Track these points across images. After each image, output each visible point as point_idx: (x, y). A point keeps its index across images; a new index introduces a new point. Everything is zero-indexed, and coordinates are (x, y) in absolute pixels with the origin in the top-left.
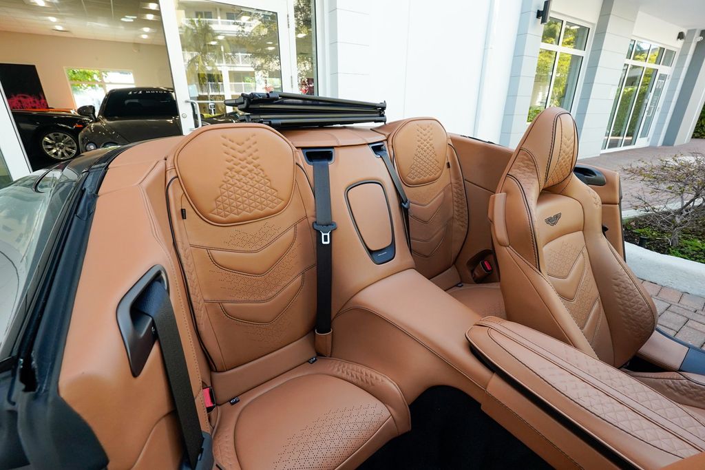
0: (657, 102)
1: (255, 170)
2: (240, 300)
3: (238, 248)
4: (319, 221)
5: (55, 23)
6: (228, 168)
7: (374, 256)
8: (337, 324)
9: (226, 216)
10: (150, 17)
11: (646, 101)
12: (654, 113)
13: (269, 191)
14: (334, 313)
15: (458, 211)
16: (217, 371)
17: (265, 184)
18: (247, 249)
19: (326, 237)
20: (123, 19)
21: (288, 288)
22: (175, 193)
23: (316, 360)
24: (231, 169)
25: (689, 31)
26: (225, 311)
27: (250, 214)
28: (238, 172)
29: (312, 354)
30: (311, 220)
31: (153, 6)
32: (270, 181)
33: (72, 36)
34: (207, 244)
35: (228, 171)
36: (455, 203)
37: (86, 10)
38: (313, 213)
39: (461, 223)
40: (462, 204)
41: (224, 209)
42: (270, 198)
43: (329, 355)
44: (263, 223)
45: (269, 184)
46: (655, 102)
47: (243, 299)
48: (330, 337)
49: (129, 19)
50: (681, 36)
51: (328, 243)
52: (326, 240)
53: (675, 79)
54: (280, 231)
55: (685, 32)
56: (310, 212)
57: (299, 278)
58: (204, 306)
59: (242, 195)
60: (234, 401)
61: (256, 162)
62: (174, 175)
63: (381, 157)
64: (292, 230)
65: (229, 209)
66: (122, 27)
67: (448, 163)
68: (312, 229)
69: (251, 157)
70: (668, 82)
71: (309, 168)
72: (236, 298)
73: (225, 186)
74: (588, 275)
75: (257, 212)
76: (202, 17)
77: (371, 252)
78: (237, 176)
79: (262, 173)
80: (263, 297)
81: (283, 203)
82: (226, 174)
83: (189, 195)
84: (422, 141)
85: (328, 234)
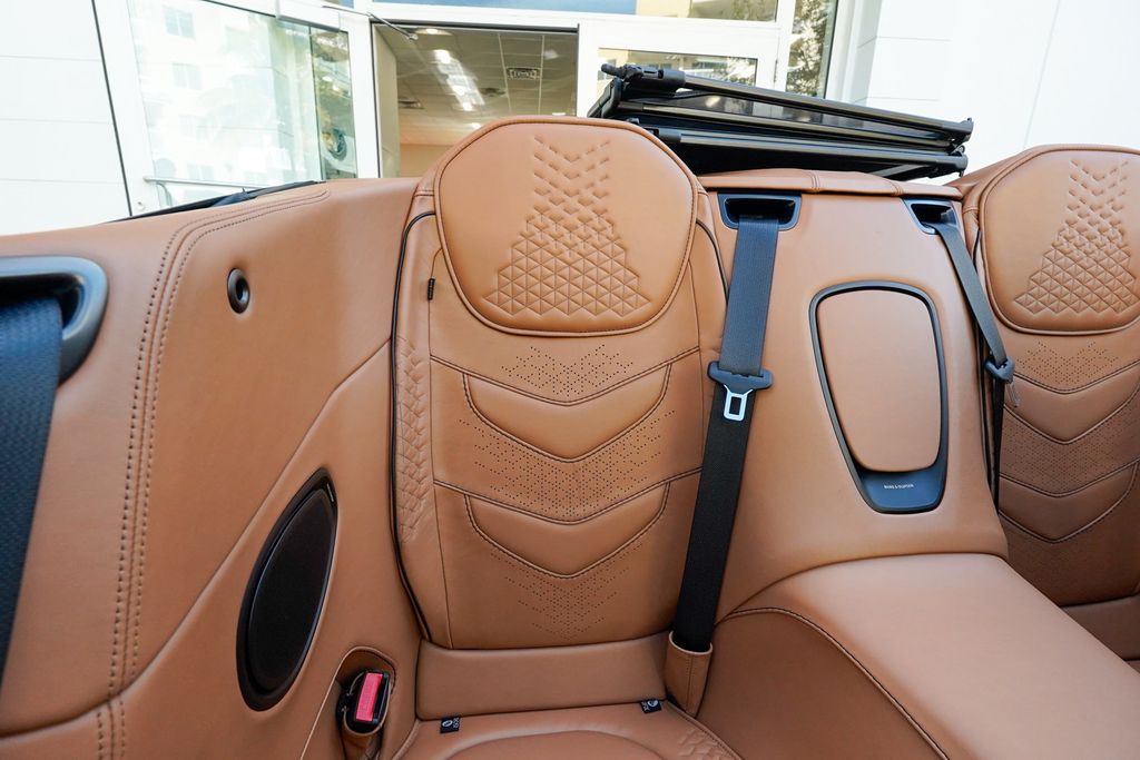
1: (596, 220)
2: (511, 501)
3: (529, 387)
4: (727, 361)
6: (536, 209)
7: (872, 487)
8: (728, 635)
9: (514, 310)
13: (621, 274)
14: (725, 607)
16: (431, 641)
17: (613, 256)
18: (546, 392)
19: (736, 402)
21: (624, 507)
22: (423, 241)
23: (658, 708)
24: (542, 211)
26: (473, 515)
27: (565, 318)
28: (556, 220)
29: (653, 689)
30: (709, 356)
32: (625, 249)
34: (465, 362)
35: (535, 212)
38: (716, 341)
41: (514, 295)
42: (619, 290)
43: (694, 711)
44: (592, 344)
45: (622, 257)
47: (517, 502)
48: (704, 665)
51: (740, 417)
52: (735, 410)
54: (631, 371)
56: (710, 338)
57: (657, 494)
58: (431, 492)
59: (557, 272)
60: (449, 725)
61: (600, 203)
62: (429, 208)
63: (937, 233)
64: (658, 377)
65: (523, 297)
68: (707, 380)
69: (591, 189)
71: (728, 236)
72: (501, 495)
73: (523, 245)
75: (585, 316)
77: (863, 473)
78: (553, 228)
79: (610, 229)
80: (561, 512)
81: (648, 307)
82: (529, 219)
83: (449, 252)
84: (1085, 208)
85: (744, 398)
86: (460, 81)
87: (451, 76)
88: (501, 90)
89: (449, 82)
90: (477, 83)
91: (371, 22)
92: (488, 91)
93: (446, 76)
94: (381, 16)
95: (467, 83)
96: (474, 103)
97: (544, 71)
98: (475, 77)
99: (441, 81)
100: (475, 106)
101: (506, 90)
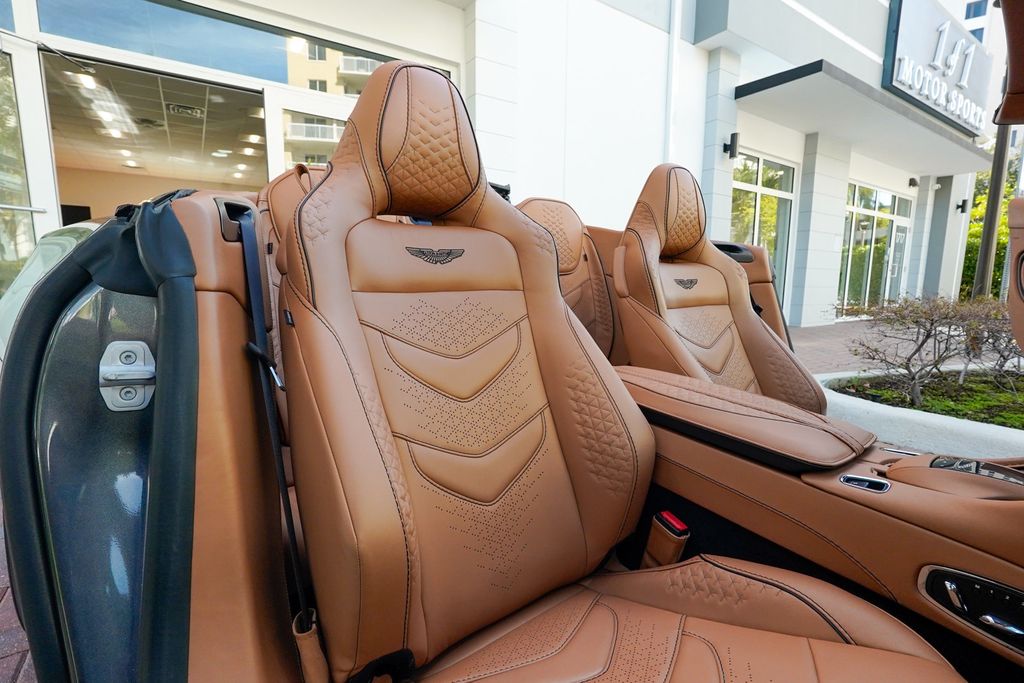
0: (901, 259)
5: (128, 158)
10: (249, 152)
11: (886, 257)
12: (899, 273)
15: (600, 312)
20: (214, 154)
25: (922, 178)
31: (254, 139)
33: (146, 174)
36: (597, 303)
37: (170, 142)
39: (604, 327)
40: (604, 303)
46: (899, 260)
49: (223, 153)
50: (912, 183)
53: (918, 233)
55: (918, 180)
66: (211, 164)
67: (585, 256)
70: (909, 237)
74: (739, 353)
76: (313, 162)
86: (108, 107)
87: (96, 102)
88: (159, 122)
89: (93, 106)
90: (131, 113)
91: (39, 49)
92: (143, 121)
93: (90, 101)
94: (52, 46)
95: (118, 110)
96: (127, 131)
97: (208, 111)
98: (128, 107)
99: (84, 105)
100: (124, 133)
101: (165, 123)
